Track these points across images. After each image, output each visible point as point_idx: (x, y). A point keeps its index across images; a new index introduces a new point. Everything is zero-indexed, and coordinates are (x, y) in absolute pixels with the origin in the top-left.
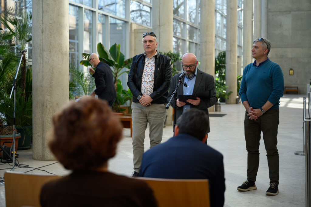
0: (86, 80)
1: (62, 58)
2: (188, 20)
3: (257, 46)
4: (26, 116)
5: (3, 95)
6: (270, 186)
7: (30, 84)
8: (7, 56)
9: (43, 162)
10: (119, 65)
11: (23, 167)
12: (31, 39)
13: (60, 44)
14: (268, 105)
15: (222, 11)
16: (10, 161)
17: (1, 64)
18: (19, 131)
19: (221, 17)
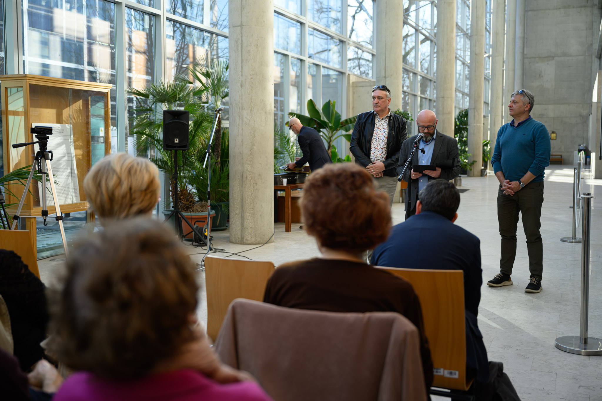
0: (292, 146)
1: (265, 118)
2: (419, 70)
3: (516, 100)
4: (221, 190)
5: (194, 164)
6: (531, 281)
7: (225, 151)
8: (198, 115)
9: (242, 246)
10: (334, 126)
11: (219, 252)
12: (228, 95)
13: (263, 100)
14: (528, 176)
15: (463, 58)
16: (202, 245)
17: (192, 125)
18: (213, 207)
19: (462, 66)
